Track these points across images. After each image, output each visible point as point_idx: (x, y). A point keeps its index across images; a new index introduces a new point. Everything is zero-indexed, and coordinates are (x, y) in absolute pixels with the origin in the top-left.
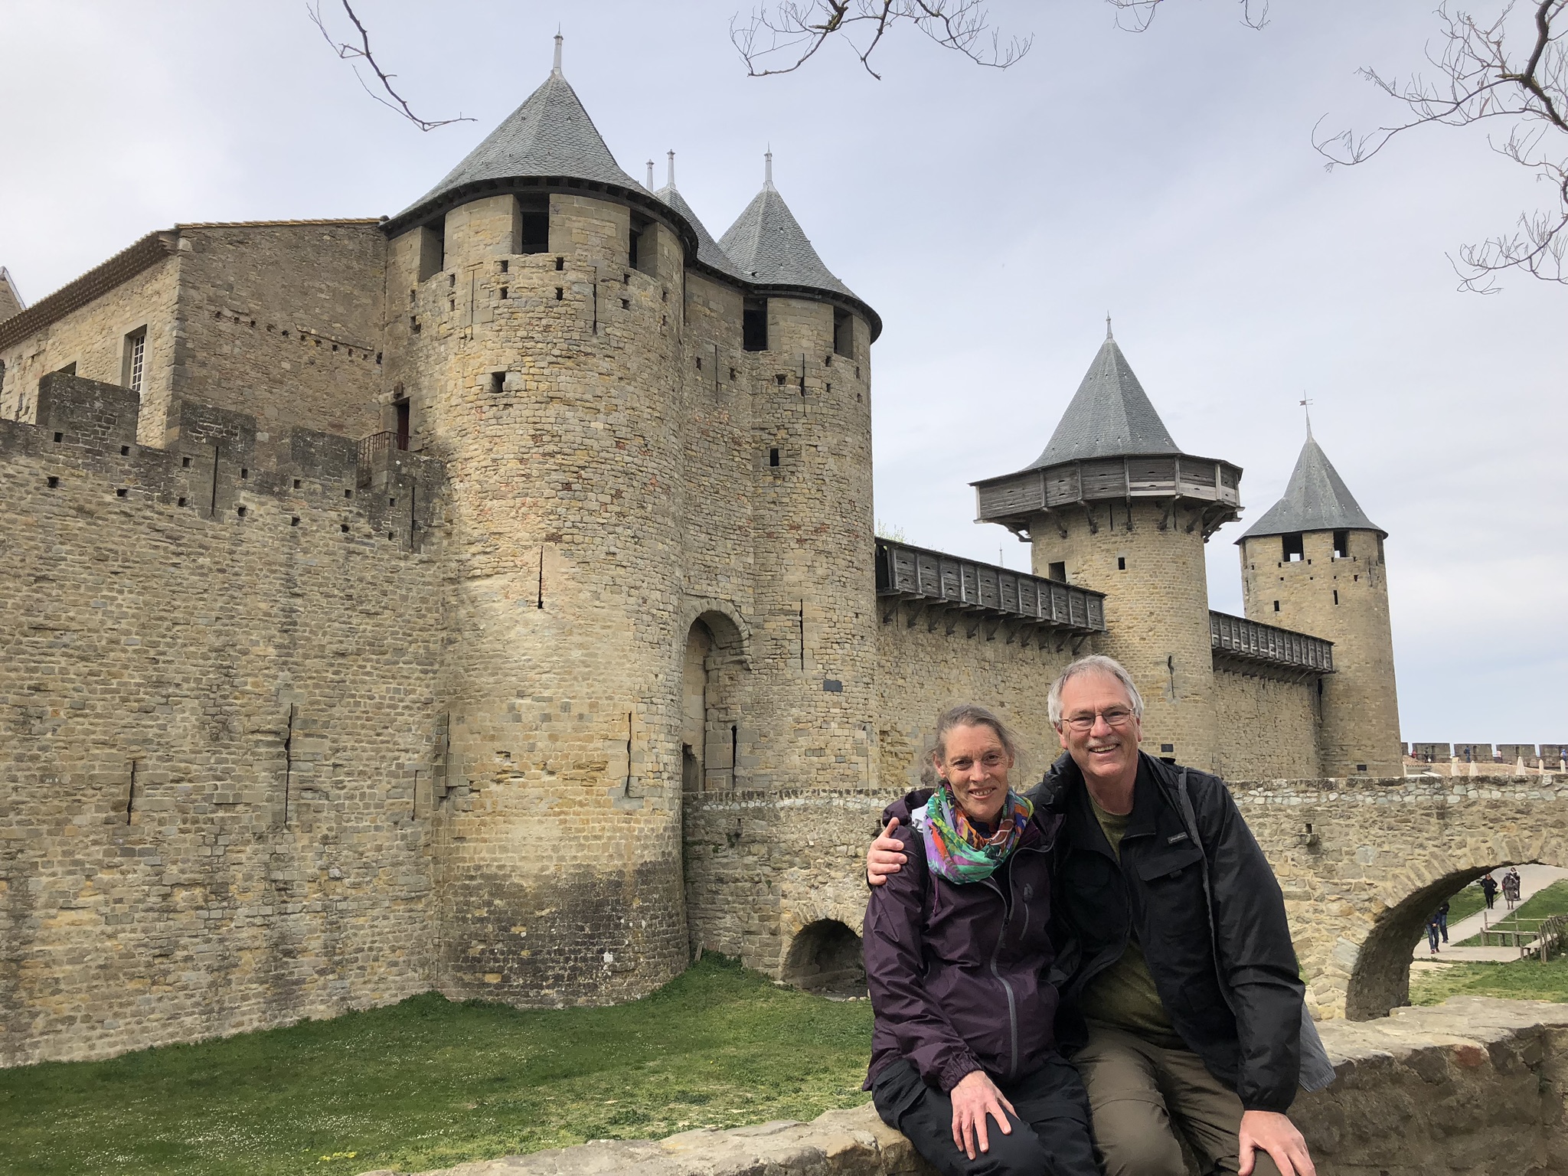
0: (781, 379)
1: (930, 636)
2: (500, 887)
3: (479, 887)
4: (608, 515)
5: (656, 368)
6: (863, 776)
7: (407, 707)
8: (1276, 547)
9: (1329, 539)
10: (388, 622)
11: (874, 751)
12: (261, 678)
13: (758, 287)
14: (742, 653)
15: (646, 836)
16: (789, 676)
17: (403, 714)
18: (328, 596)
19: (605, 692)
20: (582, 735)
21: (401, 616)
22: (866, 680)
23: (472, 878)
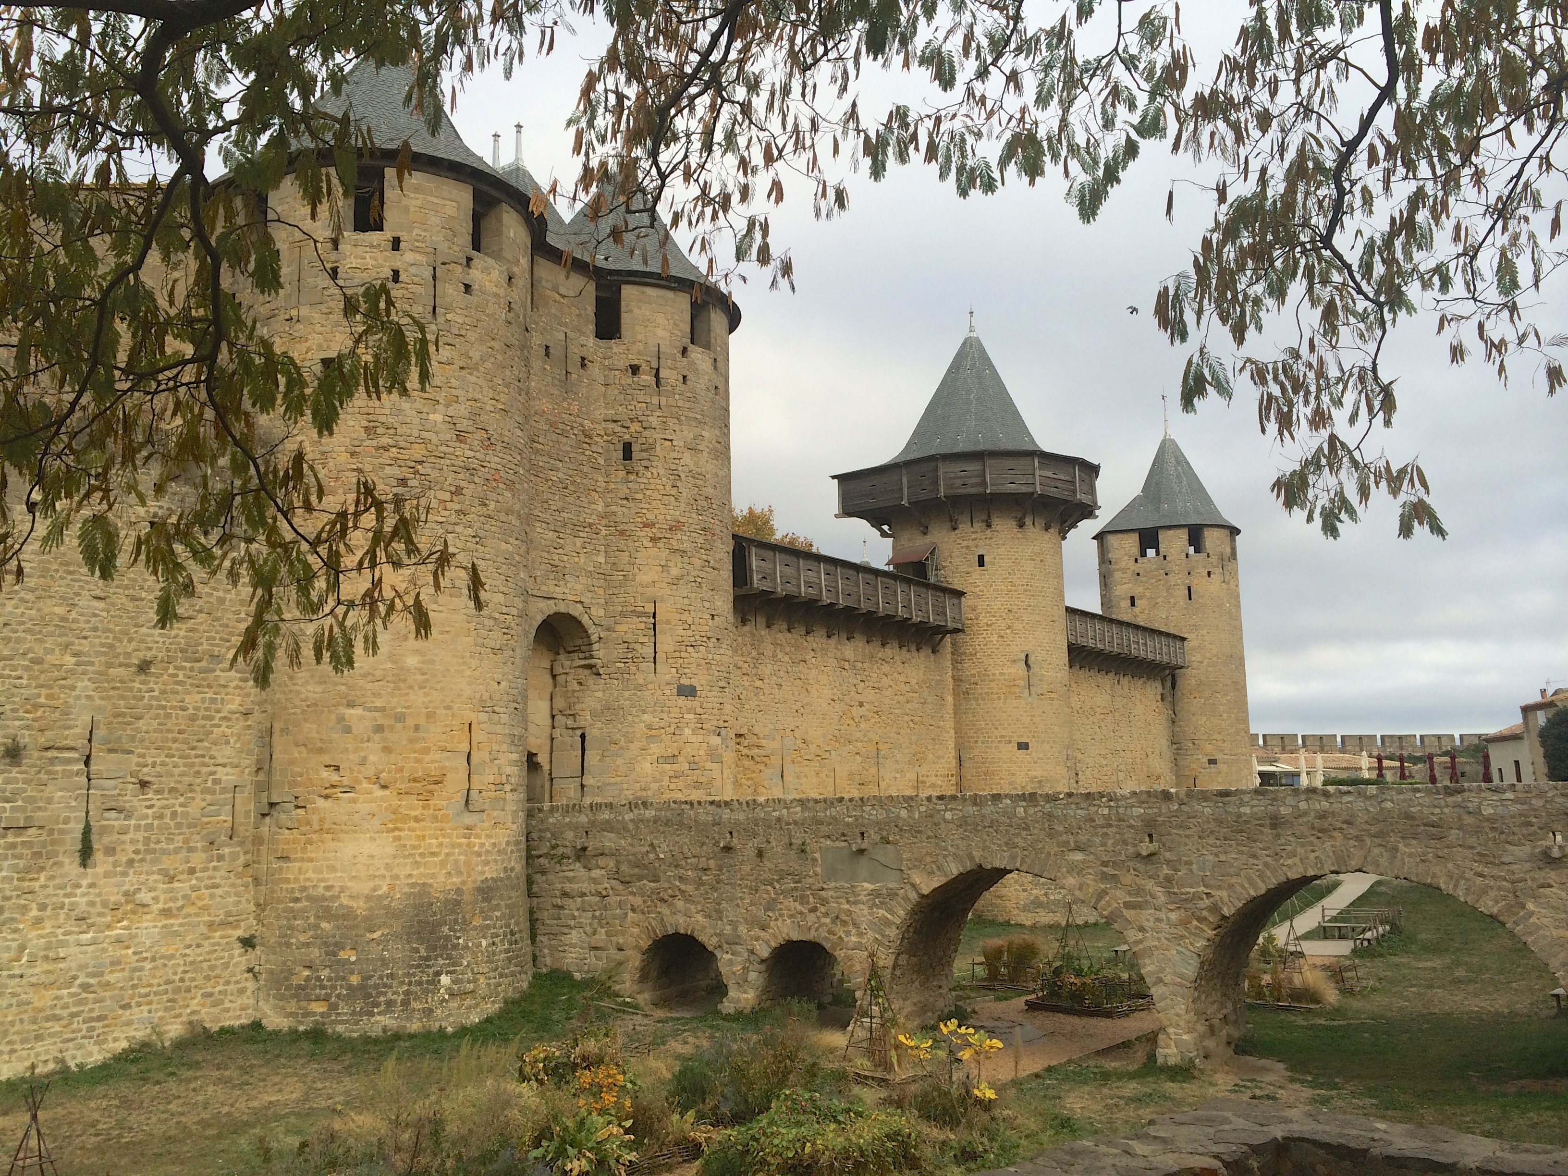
0: (635, 370)
1: (789, 635)
2: (328, 909)
3: (304, 910)
4: (446, 513)
5: (499, 357)
6: (717, 783)
7: (223, 718)
8: (1131, 543)
9: (1184, 534)
10: (205, 627)
11: (729, 756)
12: (56, 690)
13: (611, 272)
14: (592, 657)
15: (487, 851)
16: (641, 681)
17: (220, 726)
18: (134, 599)
19: (443, 701)
20: (418, 746)
21: (217, 619)
22: (721, 684)
23: (297, 900)
